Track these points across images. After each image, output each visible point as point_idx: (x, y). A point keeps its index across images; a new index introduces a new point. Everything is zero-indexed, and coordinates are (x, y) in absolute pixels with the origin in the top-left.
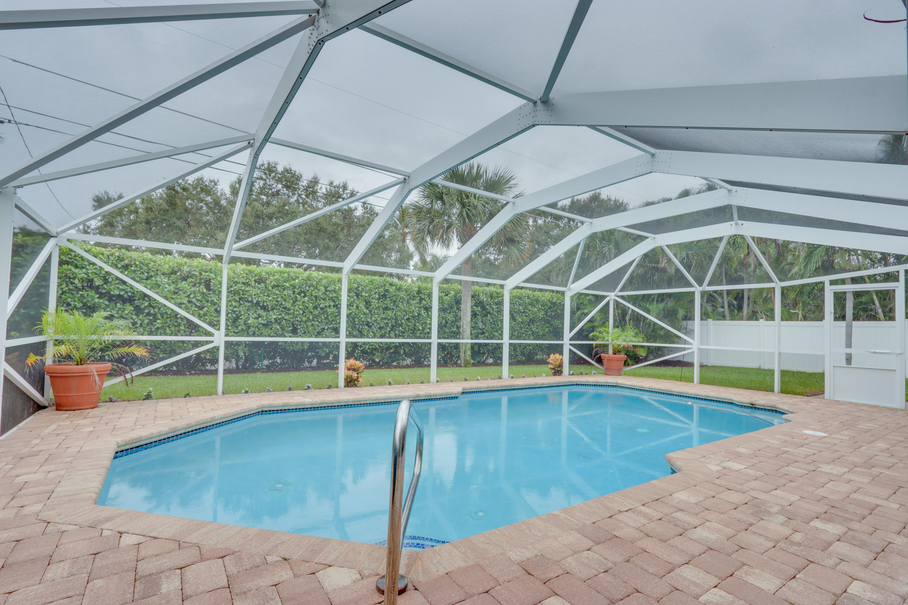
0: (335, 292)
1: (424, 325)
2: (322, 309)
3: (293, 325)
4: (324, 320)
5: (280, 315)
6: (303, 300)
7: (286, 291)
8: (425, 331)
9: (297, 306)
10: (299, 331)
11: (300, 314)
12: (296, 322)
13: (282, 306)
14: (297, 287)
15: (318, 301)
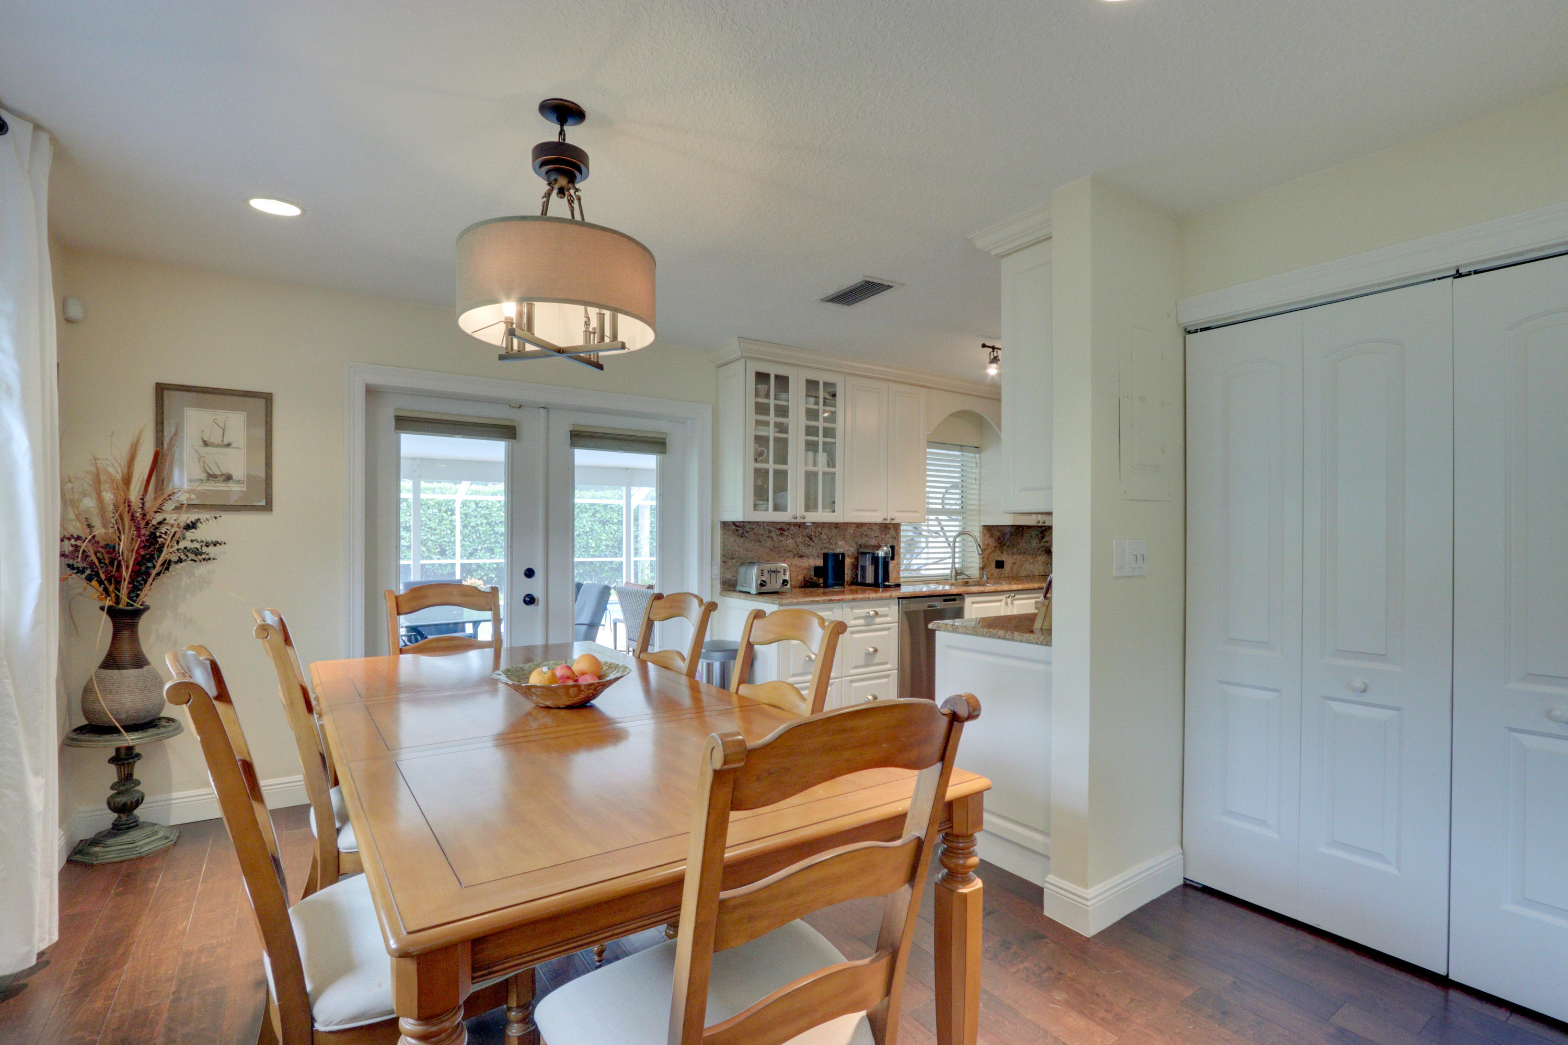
0: (487, 508)
1: (598, 542)
2: (473, 527)
3: (440, 546)
4: (477, 540)
5: (425, 535)
6: (450, 518)
7: (430, 510)
8: (600, 549)
9: (443, 526)
10: (447, 553)
11: (447, 534)
12: (444, 543)
13: (427, 526)
14: (444, 505)
15: (469, 519)
